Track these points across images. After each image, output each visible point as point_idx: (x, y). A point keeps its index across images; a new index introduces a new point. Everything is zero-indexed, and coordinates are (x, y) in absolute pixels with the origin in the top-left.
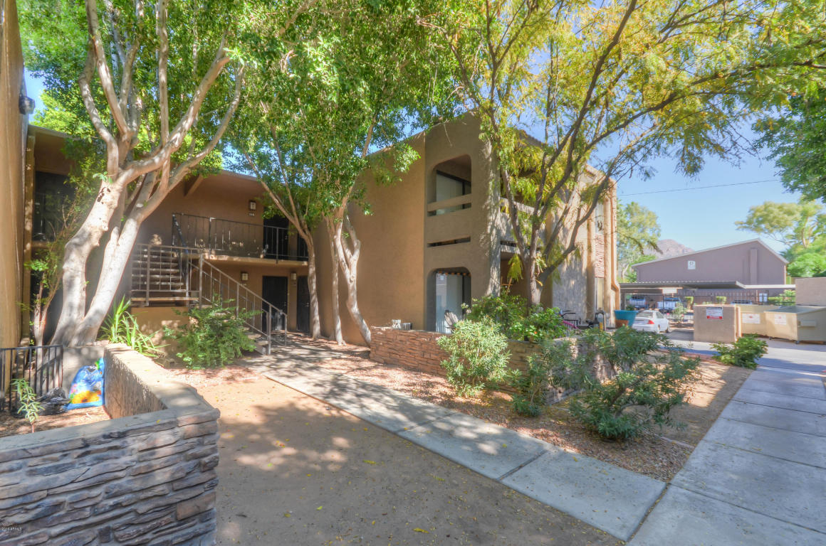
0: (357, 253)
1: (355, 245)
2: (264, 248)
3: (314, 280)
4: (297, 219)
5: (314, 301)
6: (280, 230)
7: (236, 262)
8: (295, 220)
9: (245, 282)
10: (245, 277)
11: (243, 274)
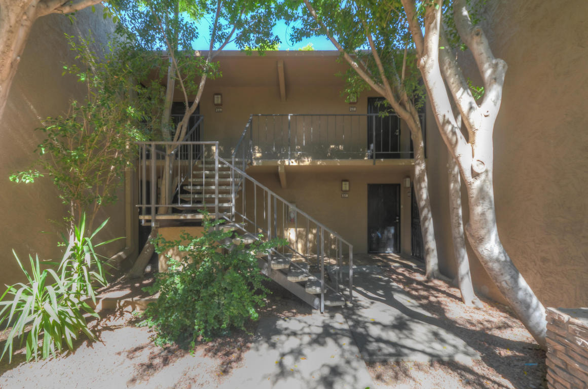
0: (494, 95)
1: (488, 73)
2: (369, 148)
3: (425, 184)
4: (388, 87)
5: (426, 219)
6: (376, 117)
7: (320, 165)
8: (384, 90)
9: (345, 192)
10: (346, 186)
11: (344, 183)
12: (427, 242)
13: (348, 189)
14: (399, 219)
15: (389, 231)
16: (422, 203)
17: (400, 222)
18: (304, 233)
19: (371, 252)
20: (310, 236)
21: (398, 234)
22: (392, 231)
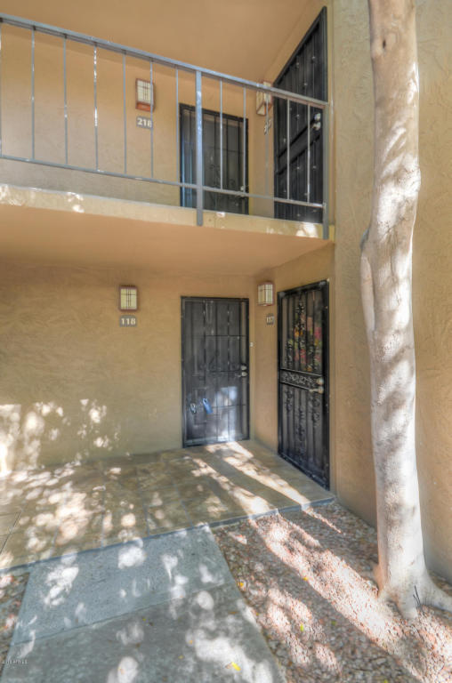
9: (128, 312)
10: (128, 299)
11: (124, 291)
12: (388, 485)
13: (134, 305)
14: (247, 371)
15: (226, 395)
16: (392, 344)
17: (248, 377)
18: (16, 416)
19: (190, 442)
20: (33, 423)
21: (245, 402)
22: (233, 394)
